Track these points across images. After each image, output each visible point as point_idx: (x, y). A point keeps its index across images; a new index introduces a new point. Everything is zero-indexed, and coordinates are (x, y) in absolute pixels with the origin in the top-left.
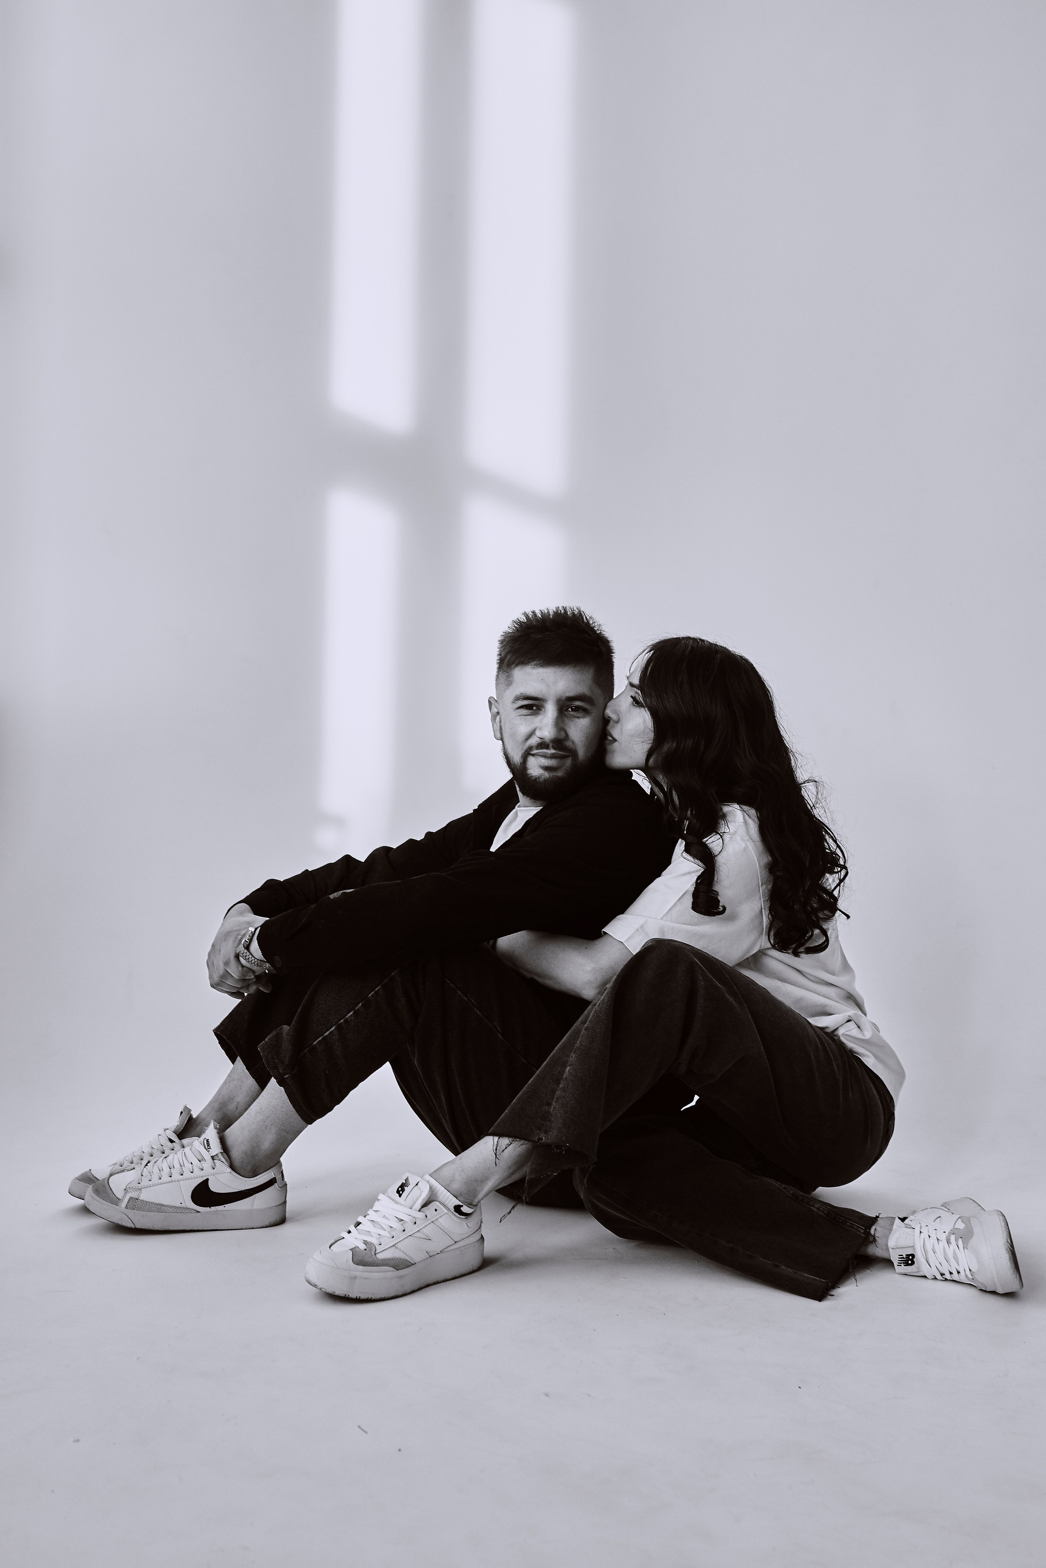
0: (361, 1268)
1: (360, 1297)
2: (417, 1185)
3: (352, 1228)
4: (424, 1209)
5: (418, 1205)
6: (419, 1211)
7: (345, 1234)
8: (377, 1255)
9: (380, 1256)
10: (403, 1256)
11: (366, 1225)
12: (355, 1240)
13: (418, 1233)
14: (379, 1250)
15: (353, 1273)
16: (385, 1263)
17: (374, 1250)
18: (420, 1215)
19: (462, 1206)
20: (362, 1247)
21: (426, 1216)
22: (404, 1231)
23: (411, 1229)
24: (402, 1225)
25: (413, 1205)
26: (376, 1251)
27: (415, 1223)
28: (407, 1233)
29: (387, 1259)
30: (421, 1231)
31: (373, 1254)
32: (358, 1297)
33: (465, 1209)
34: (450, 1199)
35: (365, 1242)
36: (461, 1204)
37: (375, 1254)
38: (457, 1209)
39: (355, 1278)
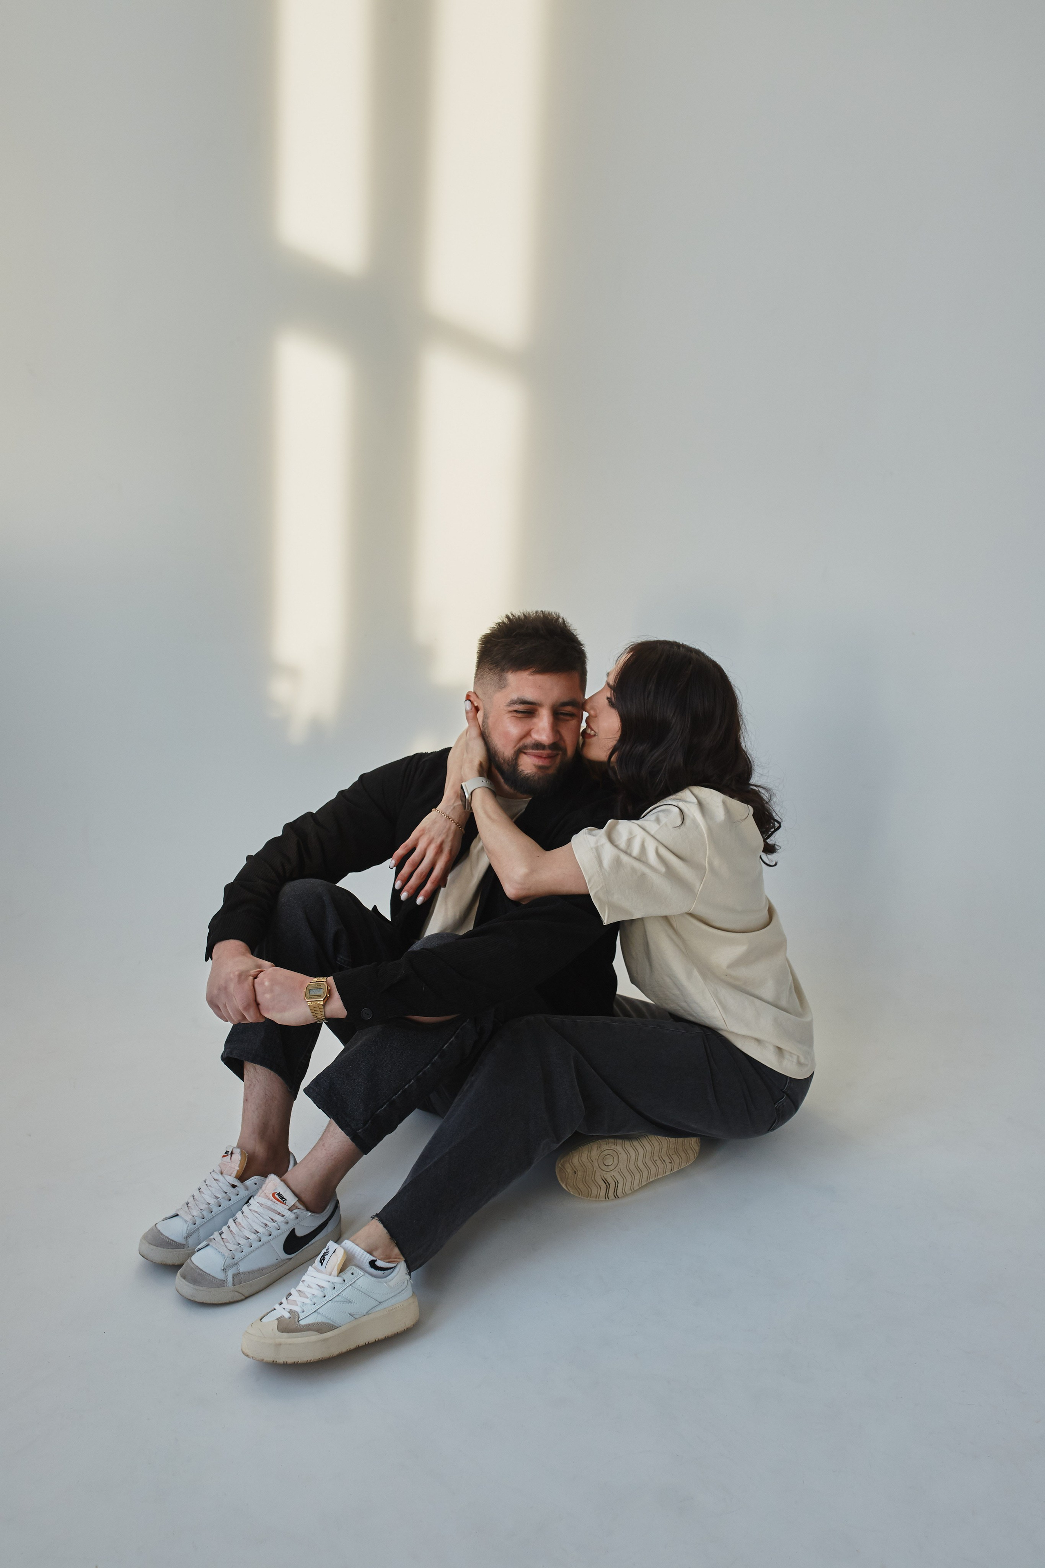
0: (286, 1335)
1: (287, 1362)
2: (334, 1252)
3: (284, 1300)
4: (340, 1274)
5: (335, 1272)
6: (337, 1276)
7: (277, 1306)
8: (300, 1322)
9: (302, 1323)
10: (325, 1320)
11: (295, 1296)
12: (282, 1312)
13: (338, 1297)
14: (302, 1316)
15: (278, 1341)
16: (309, 1328)
17: (298, 1318)
18: (339, 1280)
19: (376, 1260)
20: (287, 1315)
21: (344, 1281)
22: (325, 1296)
23: (331, 1294)
24: (322, 1291)
25: (332, 1271)
26: (299, 1318)
27: (334, 1288)
28: (328, 1298)
29: (309, 1325)
30: (341, 1294)
31: (297, 1321)
32: (285, 1362)
33: (379, 1263)
34: (364, 1255)
35: (290, 1312)
36: (374, 1259)
37: (299, 1322)
38: (372, 1264)
39: (280, 1344)
